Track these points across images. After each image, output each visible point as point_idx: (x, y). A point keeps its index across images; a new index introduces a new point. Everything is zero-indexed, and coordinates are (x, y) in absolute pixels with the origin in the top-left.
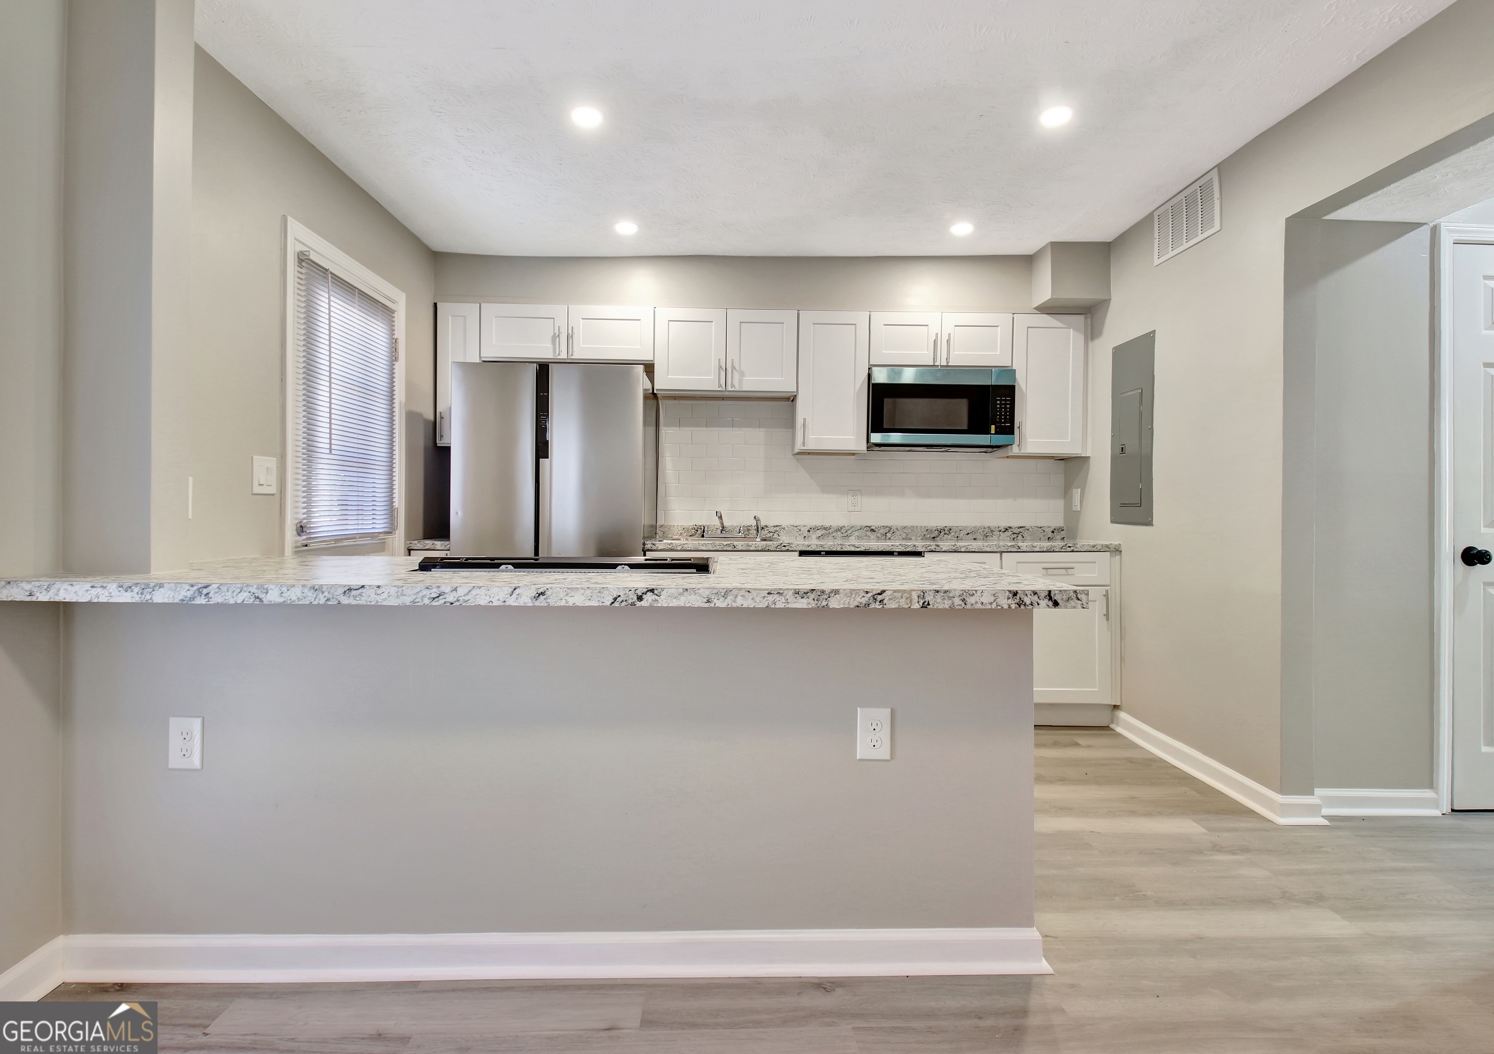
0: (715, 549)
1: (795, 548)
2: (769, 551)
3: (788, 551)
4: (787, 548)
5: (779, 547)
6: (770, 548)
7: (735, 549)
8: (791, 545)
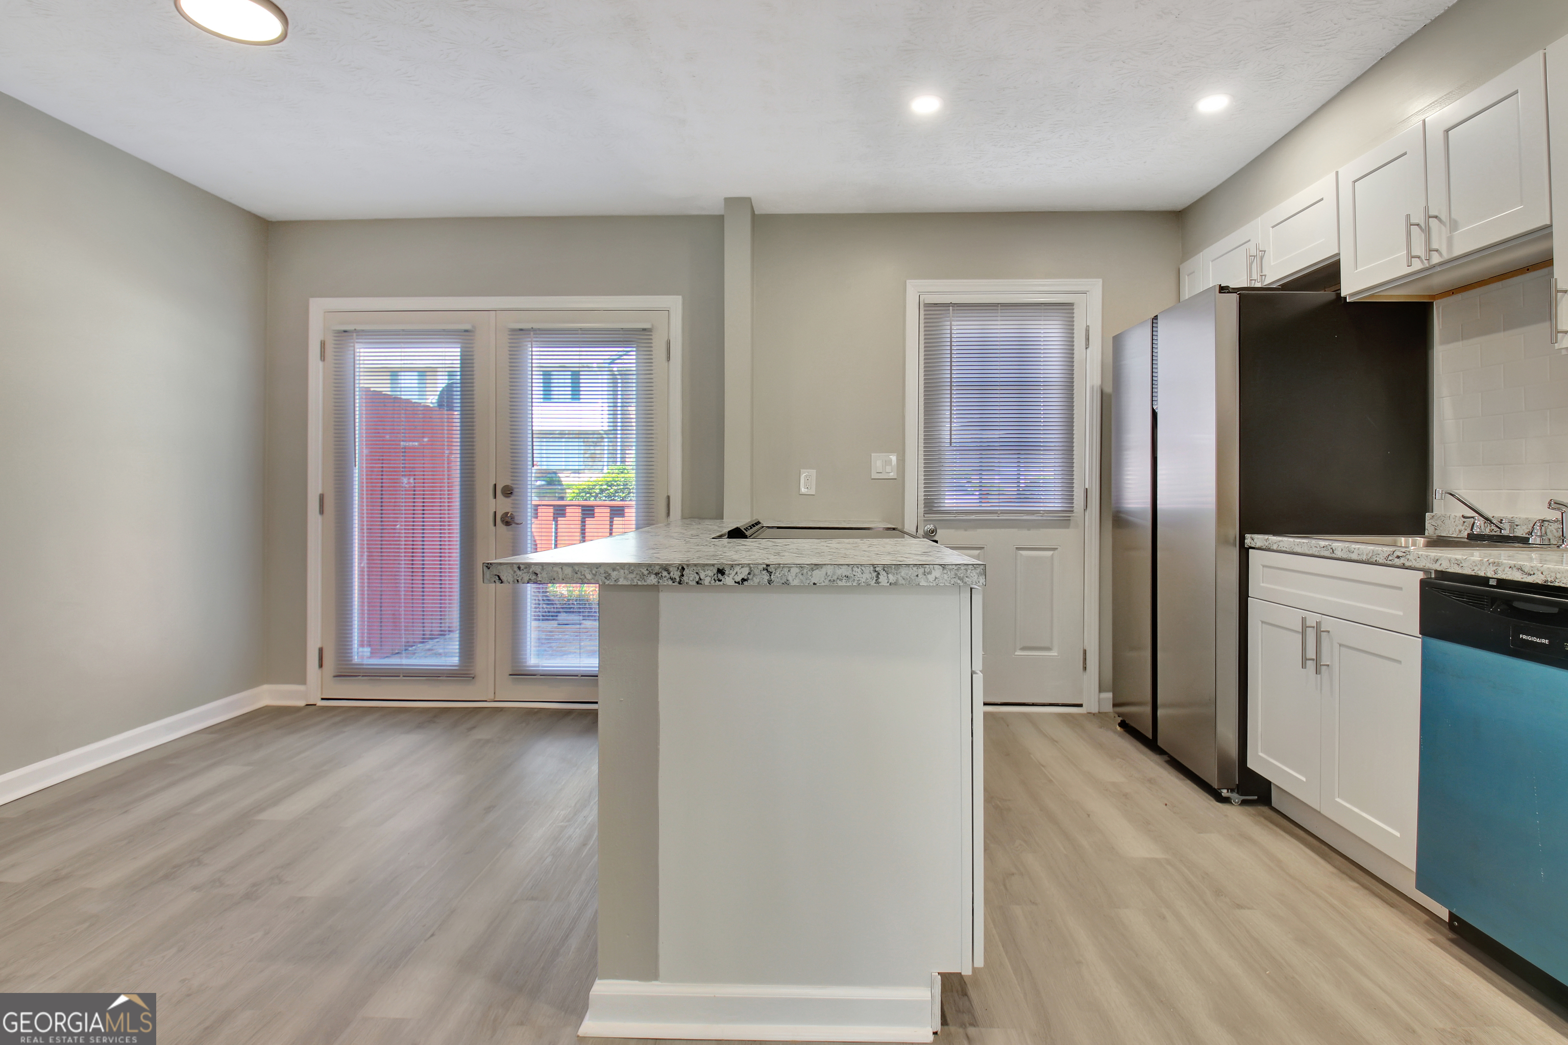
0: (1310, 552)
1: (1414, 561)
2: (1376, 564)
3: (1403, 567)
4: (1402, 561)
5: (1390, 558)
6: (1378, 559)
7: (1333, 555)
8: (1408, 557)
